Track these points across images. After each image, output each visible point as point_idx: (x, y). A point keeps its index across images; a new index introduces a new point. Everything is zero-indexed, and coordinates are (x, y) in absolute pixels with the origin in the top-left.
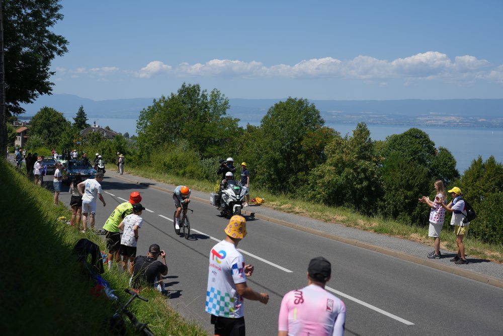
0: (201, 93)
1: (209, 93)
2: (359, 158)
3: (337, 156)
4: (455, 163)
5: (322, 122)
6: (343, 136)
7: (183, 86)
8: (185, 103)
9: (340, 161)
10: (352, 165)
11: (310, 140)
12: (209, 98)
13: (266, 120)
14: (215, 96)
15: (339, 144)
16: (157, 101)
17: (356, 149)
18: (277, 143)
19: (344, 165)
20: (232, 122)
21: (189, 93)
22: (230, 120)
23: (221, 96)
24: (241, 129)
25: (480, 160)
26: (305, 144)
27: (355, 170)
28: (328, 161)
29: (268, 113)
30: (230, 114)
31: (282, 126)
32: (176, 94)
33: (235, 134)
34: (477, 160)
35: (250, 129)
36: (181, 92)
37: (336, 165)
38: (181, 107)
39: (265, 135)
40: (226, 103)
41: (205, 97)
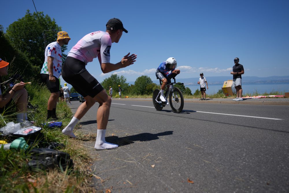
0: (117, 77)
1: (120, 77)
4: (191, 92)
5: (152, 82)
7: (112, 75)
8: (113, 80)
11: (149, 87)
12: (120, 78)
14: (122, 77)
16: (105, 79)
18: (139, 88)
20: (127, 84)
21: (114, 77)
22: (126, 84)
23: (124, 78)
24: (129, 86)
26: (147, 88)
29: (136, 80)
30: (127, 82)
31: (140, 83)
32: (110, 77)
33: (128, 88)
34: (197, 90)
38: (112, 81)
39: (136, 87)
40: (126, 80)
41: (119, 78)
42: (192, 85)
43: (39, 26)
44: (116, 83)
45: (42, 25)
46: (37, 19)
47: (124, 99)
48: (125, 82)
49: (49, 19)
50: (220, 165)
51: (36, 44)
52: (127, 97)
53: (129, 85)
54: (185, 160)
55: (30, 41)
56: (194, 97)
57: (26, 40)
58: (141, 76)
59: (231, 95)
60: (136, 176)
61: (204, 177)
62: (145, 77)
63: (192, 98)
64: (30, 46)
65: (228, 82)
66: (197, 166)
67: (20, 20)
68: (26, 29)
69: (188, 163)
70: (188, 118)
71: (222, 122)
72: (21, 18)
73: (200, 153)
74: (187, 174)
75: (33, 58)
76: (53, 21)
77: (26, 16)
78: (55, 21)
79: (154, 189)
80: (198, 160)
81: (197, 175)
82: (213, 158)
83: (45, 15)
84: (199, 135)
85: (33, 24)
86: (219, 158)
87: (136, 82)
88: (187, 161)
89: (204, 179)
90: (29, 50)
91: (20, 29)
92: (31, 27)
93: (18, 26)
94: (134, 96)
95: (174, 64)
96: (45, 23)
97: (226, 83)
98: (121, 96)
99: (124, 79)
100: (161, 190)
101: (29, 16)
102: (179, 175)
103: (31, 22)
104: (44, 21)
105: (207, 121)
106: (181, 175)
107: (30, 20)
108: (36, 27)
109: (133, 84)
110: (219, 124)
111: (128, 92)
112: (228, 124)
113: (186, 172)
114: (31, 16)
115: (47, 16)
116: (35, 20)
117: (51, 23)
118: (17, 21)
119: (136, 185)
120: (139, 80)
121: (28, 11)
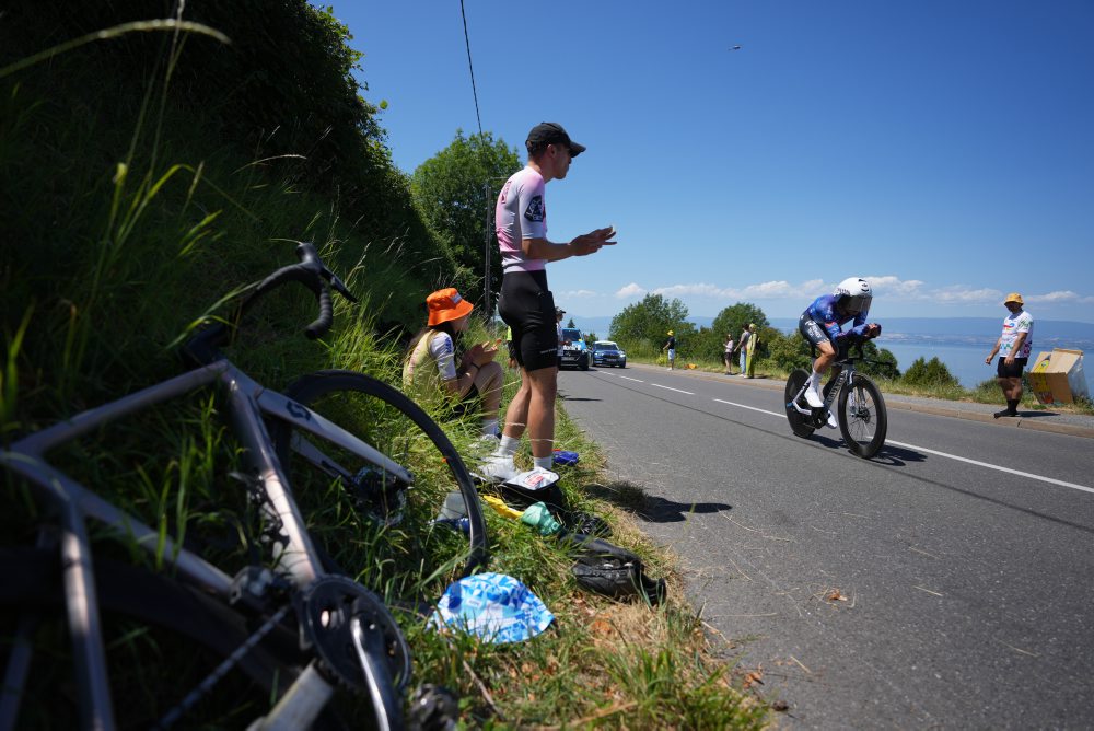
0: (663, 302)
1: (670, 302)
2: (800, 353)
3: (779, 352)
5: (767, 324)
6: (786, 334)
7: (648, 296)
8: (650, 310)
9: (782, 355)
10: (792, 359)
12: (670, 306)
13: (717, 322)
14: (676, 305)
15: (782, 341)
17: (798, 345)
19: (786, 360)
20: (689, 326)
21: (653, 302)
22: (687, 324)
23: (681, 305)
24: (696, 331)
25: (922, 360)
27: (796, 364)
28: (772, 356)
29: (719, 315)
30: (689, 319)
31: (730, 326)
32: (642, 302)
33: (691, 335)
34: (919, 360)
35: (703, 330)
36: (645, 301)
37: (778, 360)
38: (646, 313)
39: (715, 335)
40: (686, 311)
41: (666, 305)
42: (902, 342)
43: (480, 169)
44: (658, 320)
45: (488, 164)
46: (476, 151)
47: (682, 372)
48: (683, 317)
49: (504, 148)
50: (1071, 677)
51: (468, 212)
52: (692, 366)
53: (695, 328)
54: (944, 631)
55: (456, 204)
56: (915, 392)
57: (447, 203)
58: (733, 305)
59: (1064, 402)
60: (811, 650)
61: (1022, 703)
62: (748, 307)
63: (907, 394)
64: (455, 217)
65: (1054, 354)
66: (989, 662)
67: (439, 155)
68: (451, 176)
69: (957, 644)
70: (914, 477)
71: (1044, 511)
72: (442, 150)
73: (989, 619)
74: (961, 679)
75: (460, 249)
76: (512, 152)
77: (454, 144)
78: (518, 154)
79: (876, 702)
80: (987, 643)
81: (996, 690)
82: (1037, 646)
83: (496, 139)
84: (969, 551)
85: (465, 164)
86: (1061, 650)
87: (717, 319)
88: (949, 636)
89: (1022, 711)
90: (452, 227)
91: (437, 177)
92: (462, 172)
93: (434, 170)
94: (714, 364)
95: (864, 300)
96: (494, 159)
97: (1048, 359)
98: (672, 363)
99: (682, 310)
100: (896, 710)
101: (460, 146)
102: (938, 676)
103: (463, 160)
104: (493, 154)
105: (987, 502)
106: (943, 678)
107: (460, 154)
108: (473, 170)
109: (709, 326)
110: (1031, 518)
111: (691, 348)
112: (1070, 524)
113: (957, 673)
114: (464, 145)
115: (501, 141)
116: (473, 153)
117: (509, 159)
118: (433, 157)
119: (820, 676)
120: (728, 316)
121: (460, 132)
